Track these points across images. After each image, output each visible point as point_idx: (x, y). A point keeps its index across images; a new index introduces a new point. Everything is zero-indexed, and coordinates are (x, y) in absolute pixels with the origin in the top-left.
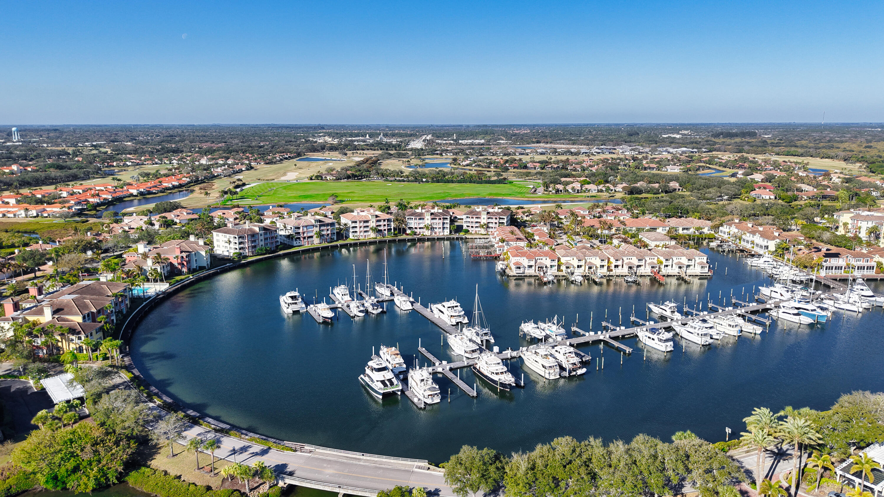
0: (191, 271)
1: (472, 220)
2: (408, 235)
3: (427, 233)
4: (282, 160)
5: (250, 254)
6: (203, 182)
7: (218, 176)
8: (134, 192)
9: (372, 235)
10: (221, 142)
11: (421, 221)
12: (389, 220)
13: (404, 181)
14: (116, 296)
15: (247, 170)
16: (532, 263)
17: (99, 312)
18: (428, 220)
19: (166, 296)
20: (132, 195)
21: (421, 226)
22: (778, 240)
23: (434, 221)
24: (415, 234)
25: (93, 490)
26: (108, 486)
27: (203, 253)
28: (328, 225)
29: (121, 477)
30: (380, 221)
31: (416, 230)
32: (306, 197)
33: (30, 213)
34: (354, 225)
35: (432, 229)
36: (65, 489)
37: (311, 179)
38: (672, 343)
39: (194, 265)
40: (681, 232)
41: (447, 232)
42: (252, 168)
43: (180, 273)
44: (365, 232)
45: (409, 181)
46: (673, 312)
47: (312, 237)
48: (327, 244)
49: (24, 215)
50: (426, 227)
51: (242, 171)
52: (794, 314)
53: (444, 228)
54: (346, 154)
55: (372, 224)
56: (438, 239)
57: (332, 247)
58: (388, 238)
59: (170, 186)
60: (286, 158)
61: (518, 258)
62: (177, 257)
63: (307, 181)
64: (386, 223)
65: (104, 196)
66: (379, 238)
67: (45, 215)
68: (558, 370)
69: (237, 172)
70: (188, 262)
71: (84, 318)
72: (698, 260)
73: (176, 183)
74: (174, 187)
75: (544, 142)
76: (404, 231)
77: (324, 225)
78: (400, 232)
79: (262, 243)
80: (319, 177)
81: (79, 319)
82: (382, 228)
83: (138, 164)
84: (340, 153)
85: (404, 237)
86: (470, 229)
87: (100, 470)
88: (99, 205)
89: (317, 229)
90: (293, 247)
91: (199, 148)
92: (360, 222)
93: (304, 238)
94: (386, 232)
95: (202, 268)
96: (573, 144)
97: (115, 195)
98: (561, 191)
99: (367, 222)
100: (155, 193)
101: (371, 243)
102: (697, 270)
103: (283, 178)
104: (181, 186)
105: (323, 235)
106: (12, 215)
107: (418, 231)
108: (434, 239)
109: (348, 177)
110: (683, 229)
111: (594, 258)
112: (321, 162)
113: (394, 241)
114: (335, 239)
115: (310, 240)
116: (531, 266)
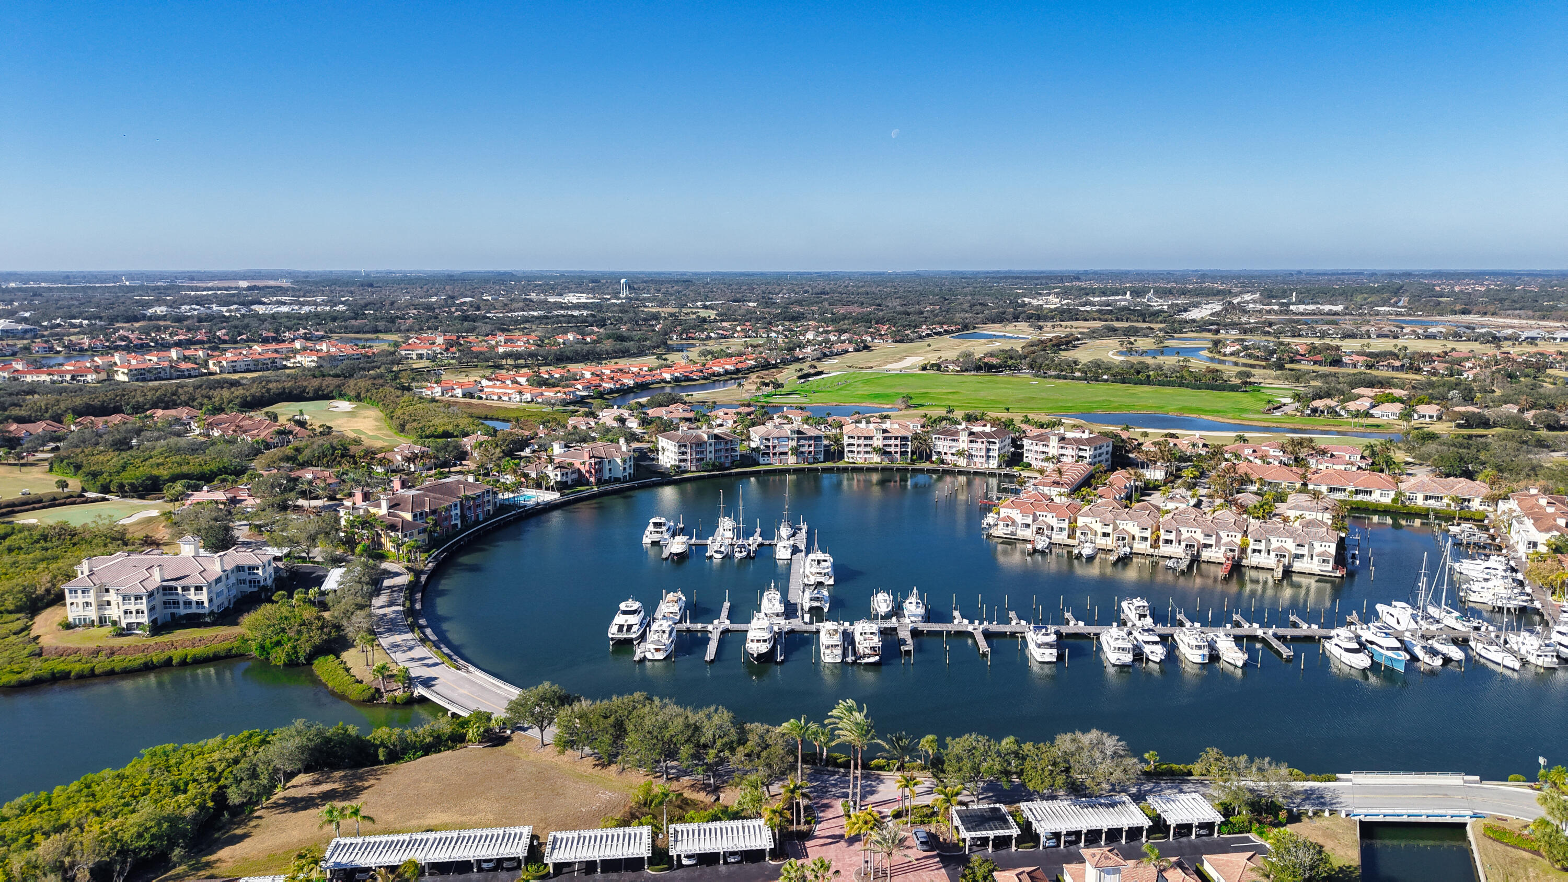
0: (599, 482)
1: (1036, 448)
2: (932, 462)
3: (962, 462)
4: (928, 335)
5: (694, 469)
6: (775, 366)
7: (803, 358)
8: (667, 377)
9: (876, 459)
10: (871, 305)
11: (954, 444)
12: (904, 438)
13: (1065, 378)
14: (467, 498)
15: (857, 350)
16: (1029, 520)
17: (433, 512)
18: (963, 442)
19: (550, 507)
20: (664, 381)
21: (953, 451)
22: (1557, 533)
23: (974, 445)
24: (942, 462)
25: (285, 664)
26: (298, 665)
27: (619, 461)
28: (810, 438)
29: (311, 658)
30: (890, 438)
31: (944, 457)
32: (877, 396)
33: (524, 397)
34: (851, 441)
35: (970, 456)
36: (267, 659)
37: (924, 368)
38: (1054, 651)
39: (607, 476)
40: (1420, 501)
41: (994, 464)
42: (866, 347)
43: (588, 483)
44: (866, 452)
45: (1074, 378)
46: (1142, 616)
47: (785, 453)
48: (806, 465)
49: (518, 399)
50: (960, 453)
51: (847, 351)
52: (1347, 650)
53: (989, 457)
54: (1041, 328)
55: (877, 442)
56: (976, 473)
57: (810, 470)
58: (900, 463)
59: (721, 370)
60: (937, 334)
61: (1010, 510)
62: (584, 463)
63: (917, 371)
64: (898, 442)
65: (626, 381)
66: (886, 463)
67: (540, 400)
68: (839, 651)
69: (837, 355)
70: (599, 471)
71: (415, 516)
72: (1318, 548)
73: (730, 367)
74: (727, 372)
75: (1478, 313)
76: (929, 458)
77: (805, 439)
78: (921, 458)
79: (712, 456)
80: (937, 367)
81: (408, 516)
82: (892, 449)
83: (725, 337)
84: (1030, 326)
85: (927, 465)
86: (1034, 463)
87: (295, 648)
88: (611, 391)
89: (794, 443)
90: (758, 464)
91: (832, 314)
92: (859, 438)
93: (774, 454)
94: (898, 456)
95: (617, 480)
96: (1543, 318)
97: (639, 380)
98: (1322, 412)
99: (871, 438)
100: (695, 380)
101: (875, 470)
102: (1315, 566)
103: (889, 366)
104: (737, 371)
105: (803, 453)
107: (949, 458)
108: (969, 472)
109: (978, 368)
110: (1426, 498)
111: (1130, 524)
112: (983, 341)
113: (906, 470)
114: (822, 459)
115: (782, 457)
116: (1028, 526)
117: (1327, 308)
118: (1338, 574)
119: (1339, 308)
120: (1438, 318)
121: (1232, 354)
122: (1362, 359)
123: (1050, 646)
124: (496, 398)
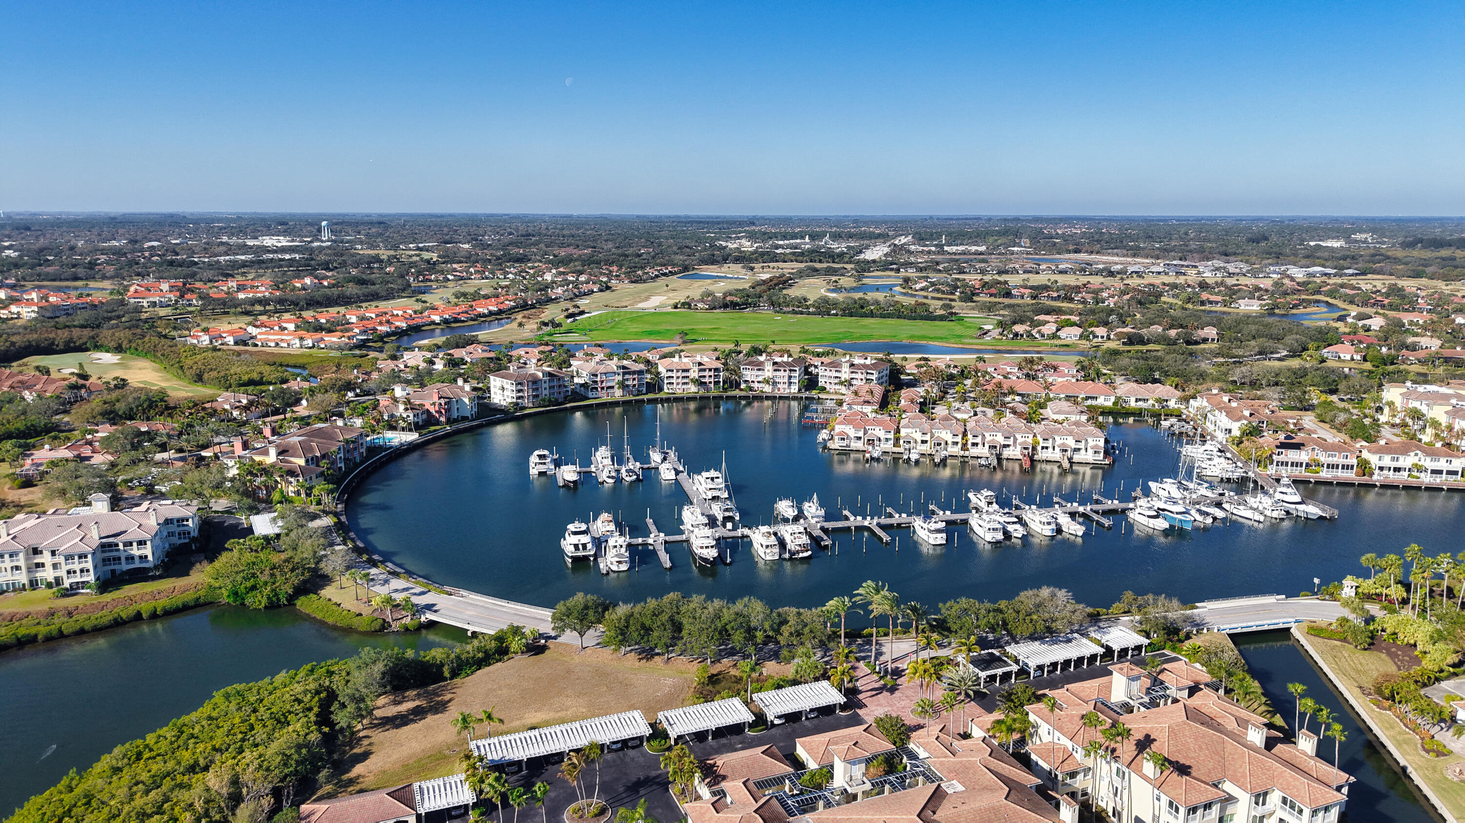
0: (449, 421)
1: (830, 374)
2: (741, 390)
3: (768, 389)
4: (657, 276)
5: (531, 405)
6: (533, 306)
7: (556, 299)
8: (437, 318)
9: (693, 389)
10: (588, 247)
11: (760, 373)
12: (716, 370)
13: (802, 313)
14: (347, 442)
15: (601, 290)
16: (861, 434)
17: (324, 456)
18: (768, 371)
19: (412, 448)
20: (433, 323)
21: (760, 379)
23: (778, 373)
24: (751, 389)
25: (266, 607)
26: (279, 606)
27: (466, 400)
28: (634, 373)
29: (292, 599)
30: (704, 370)
31: (752, 385)
32: (650, 333)
33: (306, 342)
34: (670, 374)
35: (775, 383)
36: (243, 604)
37: (676, 307)
38: (944, 535)
39: (455, 415)
40: (1133, 404)
41: (794, 389)
42: (608, 288)
43: (438, 423)
44: (684, 384)
45: (809, 313)
46: (990, 503)
47: (612, 387)
48: (632, 398)
49: (296, 345)
50: (766, 381)
51: (593, 292)
52: (1149, 517)
53: (790, 383)
54: (752, 269)
55: (694, 374)
56: (781, 398)
57: (637, 401)
58: (714, 392)
59: (486, 311)
60: (665, 274)
62: (434, 404)
63: (670, 309)
64: (712, 373)
65: (398, 324)
66: (702, 392)
67: (323, 346)
69: (585, 294)
70: (448, 410)
71: (307, 461)
72: (1091, 442)
73: (494, 308)
74: (491, 313)
75: (1087, 252)
76: (738, 385)
77: (629, 373)
78: (731, 387)
79: (547, 392)
80: (687, 305)
81: (301, 462)
82: (707, 380)
83: (462, 278)
84: (743, 267)
85: (737, 393)
86: (828, 386)
87: (273, 590)
88: (388, 335)
89: (620, 378)
90: (588, 399)
91: (555, 256)
92: (678, 371)
93: (602, 388)
94: (712, 385)
95: (464, 419)
96: (1134, 256)
97: (411, 323)
98: (1022, 336)
99: (687, 371)
100: (463, 321)
101: (689, 399)
102: (1088, 456)
103: (641, 305)
104: (500, 312)
105: (628, 386)
106: (285, 345)
107: (756, 386)
108: (775, 397)
109: (725, 306)
110: (1137, 400)
111: (944, 432)
112: (709, 281)
113: (721, 397)
114: (644, 391)
115: (609, 391)
116: (859, 438)
117: (973, 248)
118: (1107, 462)
119: (983, 248)
120: (1058, 256)
121: (922, 289)
122: (1028, 291)
123: (938, 531)
124: (273, 344)
